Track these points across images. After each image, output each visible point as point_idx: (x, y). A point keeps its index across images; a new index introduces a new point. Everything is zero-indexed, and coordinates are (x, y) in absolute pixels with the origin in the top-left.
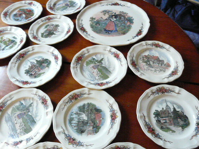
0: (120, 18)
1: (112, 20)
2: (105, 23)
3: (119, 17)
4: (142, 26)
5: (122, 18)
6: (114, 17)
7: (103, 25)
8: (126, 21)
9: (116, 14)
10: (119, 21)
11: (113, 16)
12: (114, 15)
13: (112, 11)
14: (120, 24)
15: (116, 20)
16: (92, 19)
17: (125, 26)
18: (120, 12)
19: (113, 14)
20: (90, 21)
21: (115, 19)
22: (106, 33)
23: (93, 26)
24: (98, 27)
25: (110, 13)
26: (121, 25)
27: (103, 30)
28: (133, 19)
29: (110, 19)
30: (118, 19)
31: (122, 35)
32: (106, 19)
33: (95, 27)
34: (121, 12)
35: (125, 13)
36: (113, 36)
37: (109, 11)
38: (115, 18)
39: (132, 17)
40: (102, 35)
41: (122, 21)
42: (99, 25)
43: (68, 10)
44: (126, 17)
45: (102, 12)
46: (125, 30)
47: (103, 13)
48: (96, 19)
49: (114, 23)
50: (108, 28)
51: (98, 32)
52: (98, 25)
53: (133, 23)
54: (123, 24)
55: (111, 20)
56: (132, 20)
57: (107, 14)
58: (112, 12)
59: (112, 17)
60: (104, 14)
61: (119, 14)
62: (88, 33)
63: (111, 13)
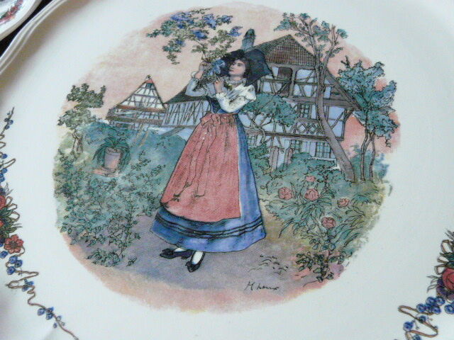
0: (288, 79)
1: (225, 105)
2: (168, 142)
3: (275, 71)
5: (303, 74)
6: (238, 68)
7: (155, 157)
8: (336, 112)
9: (260, 40)
10: (275, 114)
11: (230, 59)
12: (239, 54)
13: (227, 20)
14: (286, 143)
15: (252, 96)
16: (83, 96)
18: (288, 22)
19: (237, 45)
20: (68, 120)
21: (246, 93)
22: (169, 254)
23: (79, 173)
24: (113, 183)
25: (213, 33)
26: (294, 154)
27: (144, 223)
28: (393, 86)
29: (209, 89)
30: (267, 87)
31: (306, 286)
32: (182, 97)
33: (90, 190)
34: (293, 24)
35: (324, 32)
37: (208, 21)
38: (251, 77)
39: (379, 67)
41: (303, 105)
42: (123, 162)
44: (335, 66)
45: (155, 34)
46: (328, 212)
47: (163, 40)
48: (110, 102)
49: (234, 134)
50: (187, 195)
52: (113, 161)
53: (394, 125)
54: (309, 147)
55: (214, 103)
56: (379, 94)
57: (190, 44)
58: (226, 28)
59: (225, 72)
60: (172, 51)
61: (276, 42)
63: (224, 35)
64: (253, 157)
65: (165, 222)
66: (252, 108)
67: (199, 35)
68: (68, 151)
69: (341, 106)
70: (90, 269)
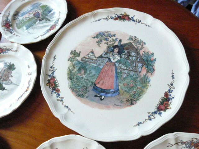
0: (129, 55)
1: (112, 60)
2: (97, 68)
3: (126, 52)
4: (171, 80)
5: (133, 54)
6: (116, 50)
7: (93, 72)
8: (140, 65)
9: (123, 43)
10: (124, 64)
11: (114, 47)
12: (117, 46)
13: (114, 36)
14: (126, 72)
15: (119, 58)
16: (75, 54)
17: (135, 80)
18: (131, 38)
19: (116, 44)
20: (70, 60)
21: (118, 57)
22: (96, 96)
23: (74, 74)
24: (83, 78)
25: (110, 39)
26: (128, 75)
27: (90, 88)
28: (155, 60)
29: (108, 55)
30: (123, 56)
31: (127, 106)
32: (101, 57)
33: (76, 79)
34: (132, 39)
35: (140, 42)
36: (108, 107)
37: (109, 35)
38: (120, 53)
39: (153, 54)
40: (85, 103)
41: (132, 62)
42: (85, 73)
43: (36, 28)
44: (142, 52)
45: (94, 38)
46: (135, 89)
47: (96, 40)
48: (82, 56)
49: (114, 68)
50: (101, 82)
51: (81, 93)
52: (83, 72)
53: (154, 70)
54: (132, 73)
55: (109, 59)
56: (152, 61)
57: (104, 42)
58: (114, 38)
59: (113, 51)
60: (99, 43)
61: (127, 44)
62: (62, 94)
63: (113, 40)
64: (118, 75)
65: (95, 88)
66: (119, 62)
67: (107, 39)
68: (71, 68)
69: (142, 63)
70: (77, 98)
